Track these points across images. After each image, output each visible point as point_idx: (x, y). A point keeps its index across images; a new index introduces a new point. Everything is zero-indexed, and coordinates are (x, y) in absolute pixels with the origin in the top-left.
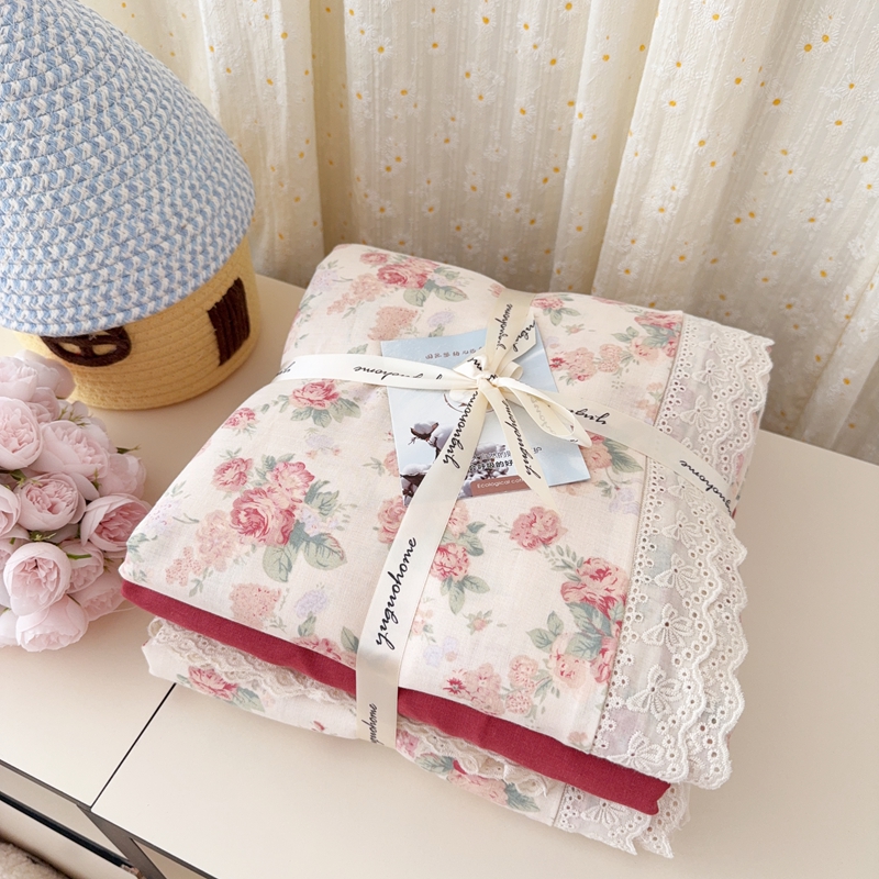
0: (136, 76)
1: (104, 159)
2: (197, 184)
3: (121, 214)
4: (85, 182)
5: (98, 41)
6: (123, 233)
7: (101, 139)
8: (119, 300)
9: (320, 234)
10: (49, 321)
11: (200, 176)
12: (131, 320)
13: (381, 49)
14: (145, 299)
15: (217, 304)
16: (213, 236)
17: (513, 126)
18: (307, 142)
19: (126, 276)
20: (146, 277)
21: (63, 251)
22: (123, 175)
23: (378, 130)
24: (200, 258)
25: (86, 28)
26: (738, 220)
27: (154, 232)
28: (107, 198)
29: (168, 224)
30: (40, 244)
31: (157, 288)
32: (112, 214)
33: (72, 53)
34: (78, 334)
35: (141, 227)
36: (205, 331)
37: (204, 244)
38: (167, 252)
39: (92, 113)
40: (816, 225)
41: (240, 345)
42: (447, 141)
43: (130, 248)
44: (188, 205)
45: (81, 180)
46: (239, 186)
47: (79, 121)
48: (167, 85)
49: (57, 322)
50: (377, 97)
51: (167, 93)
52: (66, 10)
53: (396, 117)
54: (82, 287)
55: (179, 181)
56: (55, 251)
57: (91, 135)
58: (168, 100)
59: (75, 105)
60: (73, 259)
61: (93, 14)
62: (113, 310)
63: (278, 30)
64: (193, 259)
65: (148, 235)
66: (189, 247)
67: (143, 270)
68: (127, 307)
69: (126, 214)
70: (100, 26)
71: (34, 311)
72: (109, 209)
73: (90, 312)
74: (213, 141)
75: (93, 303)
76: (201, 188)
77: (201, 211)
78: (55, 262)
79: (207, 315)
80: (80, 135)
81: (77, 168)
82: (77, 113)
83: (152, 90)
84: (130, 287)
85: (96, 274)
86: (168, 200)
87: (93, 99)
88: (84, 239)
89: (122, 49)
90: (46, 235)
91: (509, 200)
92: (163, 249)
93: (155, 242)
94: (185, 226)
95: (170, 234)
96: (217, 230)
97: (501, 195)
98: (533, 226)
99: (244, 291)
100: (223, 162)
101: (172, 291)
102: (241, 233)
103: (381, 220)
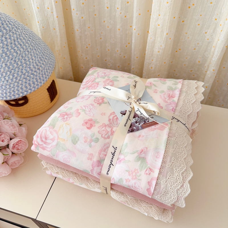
0: (23, 31)
1: (17, 53)
3: (23, 67)
4: (13, 60)
5: (12, 23)
6: (24, 71)
7: (16, 48)
8: (25, 89)
9: (71, 66)
10: (7, 96)
11: (41, 55)
12: (28, 93)
13: (82, 18)
14: (31, 88)
15: (49, 87)
16: (46, 69)
17: (117, 34)
18: (65, 43)
19: (26, 82)
20: (31, 82)
21: (9, 78)
22: (22, 57)
23: (83, 38)
24: (44, 75)
25: (8, 20)
27: (32, 70)
28: (19, 63)
29: (35, 68)
30: (3, 77)
31: (34, 85)
32: (21, 67)
33: (6, 27)
34: (15, 99)
35: (28, 69)
36: (46, 94)
37: (45, 72)
39: (13, 42)
40: (196, 50)
41: (56, 96)
42: (101, 39)
43: (26, 75)
44: (40, 62)
45: (12, 59)
46: (51, 56)
47: (10, 44)
48: (30, 33)
49: (9, 96)
50: (82, 30)
51: (30, 35)
52: (3, 16)
53: (88, 34)
54: (15, 86)
55: (37, 57)
56: (7, 78)
57: (13, 47)
58: (31, 36)
59: (8, 40)
60: (12, 80)
61: (9, 16)
62: (24, 91)
63: (55, 16)
64: (42, 76)
65: (30, 71)
66: (41, 73)
67: (30, 80)
68: (27, 90)
69: (24, 67)
70: (12, 19)
71: (3, 94)
72: (20, 66)
73: (18, 93)
74: (43, 45)
75: (18, 90)
76: (42, 58)
77: (43, 64)
78: (7, 81)
79: (46, 90)
80: (10, 48)
81: (10, 56)
82: (9, 42)
83: (27, 34)
84: (27, 85)
85: (18, 83)
86: (34, 62)
87: (12, 38)
88: (14, 74)
89: (18, 25)
90: (4, 74)
91: (118, 52)
92: (35, 74)
93: (33, 73)
94: (39, 68)
95: (36, 70)
96: (47, 68)
97: (116, 51)
98: (124, 58)
99: (55, 83)
100: (46, 51)
101: (38, 85)
102: (53, 68)
103: (86, 61)
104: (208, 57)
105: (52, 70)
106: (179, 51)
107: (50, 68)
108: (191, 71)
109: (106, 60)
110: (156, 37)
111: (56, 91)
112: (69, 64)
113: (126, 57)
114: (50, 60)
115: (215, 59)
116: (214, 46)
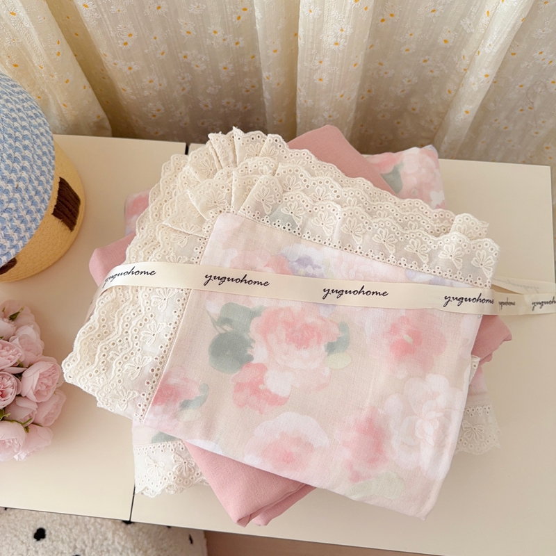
2: (11, 151)
9: (91, 91)
14: (15, 242)
15: (55, 206)
16: (37, 178)
18: (58, 42)
20: (9, 230)
23: (108, 23)
24: (37, 198)
26: (383, 20)
29: (6, 192)
36: (57, 224)
37: (35, 188)
38: (15, 209)
40: (437, 14)
41: (77, 211)
42: (159, 8)
44: (13, 171)
53: (119, 11)
64: (33, 202)
66: (27, 197)
68: (6, 252)
76: (14, 153)
77: (23, 168)
79: (53, 216)
84: (2, 241)
91: (216, 35)
92: (11, 209)
93: (4, 208)
94: (18, 186)
95: (11, 197)
96: (38, 173)
97: (209, 32)
98: (238, 46)
99: (67, 184)
100: (17, 117)
101: (29, 229)
102: (53, 161)
103: (131, 74)
104: (472, 33)
105: (51, 168)
106: (391, 17)
107: (44, 168)
108: (425, 61)
109: (185, 57)
110: (324, 8)
111: (76, 200)
112: (85, 87)
113: (242, 44)
114: (38, 142)
115: (492, 52)
116: (488, 12)
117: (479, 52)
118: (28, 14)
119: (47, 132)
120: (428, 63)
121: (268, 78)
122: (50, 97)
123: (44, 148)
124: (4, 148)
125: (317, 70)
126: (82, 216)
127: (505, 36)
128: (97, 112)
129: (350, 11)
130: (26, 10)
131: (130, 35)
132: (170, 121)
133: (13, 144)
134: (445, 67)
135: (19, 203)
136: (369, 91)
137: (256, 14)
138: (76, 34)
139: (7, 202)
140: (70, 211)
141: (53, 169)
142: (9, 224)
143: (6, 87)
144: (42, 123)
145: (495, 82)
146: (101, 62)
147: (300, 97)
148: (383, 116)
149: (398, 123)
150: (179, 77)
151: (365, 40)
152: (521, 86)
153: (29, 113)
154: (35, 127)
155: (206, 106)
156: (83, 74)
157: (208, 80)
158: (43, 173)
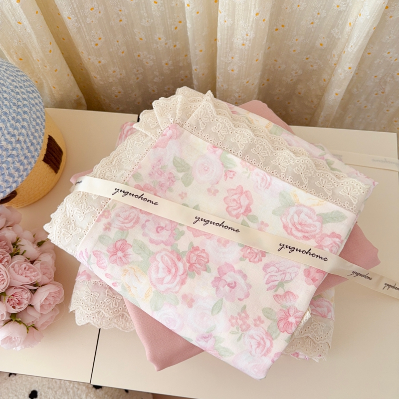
2: (15, 115)
8: (4, 185)
9: (72, 78)
11: (14, 110)
14: (16, 179)
15: (45, 155)
16: (32, 134)
17: (152, 9)
18: (51, 43)
20: (12, 170)
23: (85, 30)
24: (32, 148)
26: (277, 30)
27: (6, 150)
29: (11, 143)
36: (45, 167)
37: (30, 141)
38: (16, 155)
40: (315, 25)
41: (61, 159)
42: (121, 21)
44: (16, 128)
50: (79, 16)
53: (92, 22)
55: (6, 119)
62: (4, 189)
64: (29, 151)
65: (4, 153)
66: (25, 147)
67: (9, 168)
68: (9, 185)
76: (17, 116)
77: (23, 127)
79: (43, 162)
84: (7, 178)
86: (6, 132)
91: (160, 41)
92: (14, 155)
93: (9, 154)
94: (19, 139)
95: (14, 146)
96: (33, 130)
97: (156, 39)
98: (175, 48)
99: (54, 140)
100: (20, 92)
101: (26, 169)
102: (43, 123)
103: (100, 66)
104: (339, 38)
105: (42, 127)
106: (283, 28)
107: (37, 127)
108: (307, 59)
110: (234, 19)
111: (60, 152)
112: (68, 75)
113: (178, 46)
114: (34, 109)
115: (353, 51)
116: (350, 23)
117: (344, 52)
118: (30, 23)
119: (40, 102)
120: (309, 60)
121: (196, 70)
122: (44, 81)
123: (38, 114)
124: (10, 112)
125: (230, 63)
126: (64, 163)
127: (362, 40)
128: (76, 92)
129: (253, 21)
130: (29, 21)
131: (100, 39)
132: (128, 100)
133: (16, 109)
134: (321, 63)
135: (19, 151)
136: (268, 80)
137: (188, 25)
138: (63, 39)
139: (11, 150)
140: (56, 158)
141: (44, 128)
142: (12, 166)
143: (12, 72)
144: (37, 96)
145: (357, 74)
146: (80, 58)
147: (219, 82)
148: (278, 98)
149: (289, 103)
150: (135, 70)
151: (264, 43)
152: (376, 77)
153: (28, 89)
154: (32, 99)
155: (153, 91)
156: (67, 66)
157: (155, 73)
158: (36, 131)
